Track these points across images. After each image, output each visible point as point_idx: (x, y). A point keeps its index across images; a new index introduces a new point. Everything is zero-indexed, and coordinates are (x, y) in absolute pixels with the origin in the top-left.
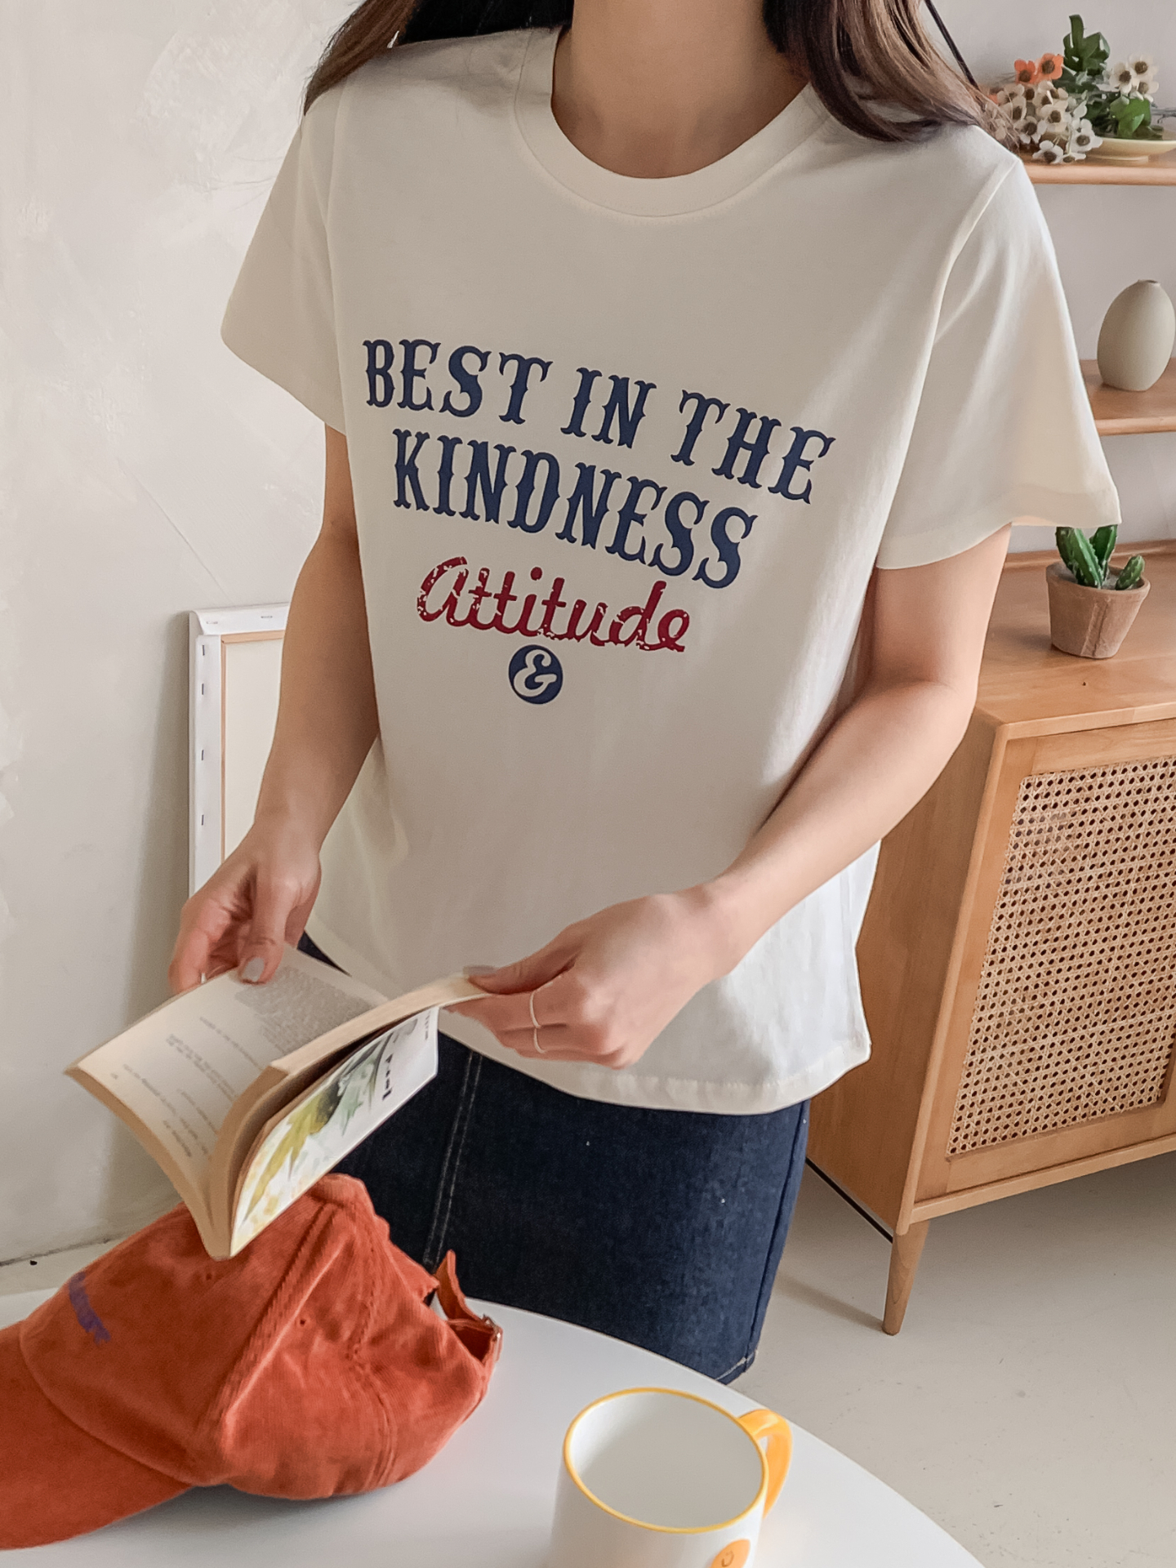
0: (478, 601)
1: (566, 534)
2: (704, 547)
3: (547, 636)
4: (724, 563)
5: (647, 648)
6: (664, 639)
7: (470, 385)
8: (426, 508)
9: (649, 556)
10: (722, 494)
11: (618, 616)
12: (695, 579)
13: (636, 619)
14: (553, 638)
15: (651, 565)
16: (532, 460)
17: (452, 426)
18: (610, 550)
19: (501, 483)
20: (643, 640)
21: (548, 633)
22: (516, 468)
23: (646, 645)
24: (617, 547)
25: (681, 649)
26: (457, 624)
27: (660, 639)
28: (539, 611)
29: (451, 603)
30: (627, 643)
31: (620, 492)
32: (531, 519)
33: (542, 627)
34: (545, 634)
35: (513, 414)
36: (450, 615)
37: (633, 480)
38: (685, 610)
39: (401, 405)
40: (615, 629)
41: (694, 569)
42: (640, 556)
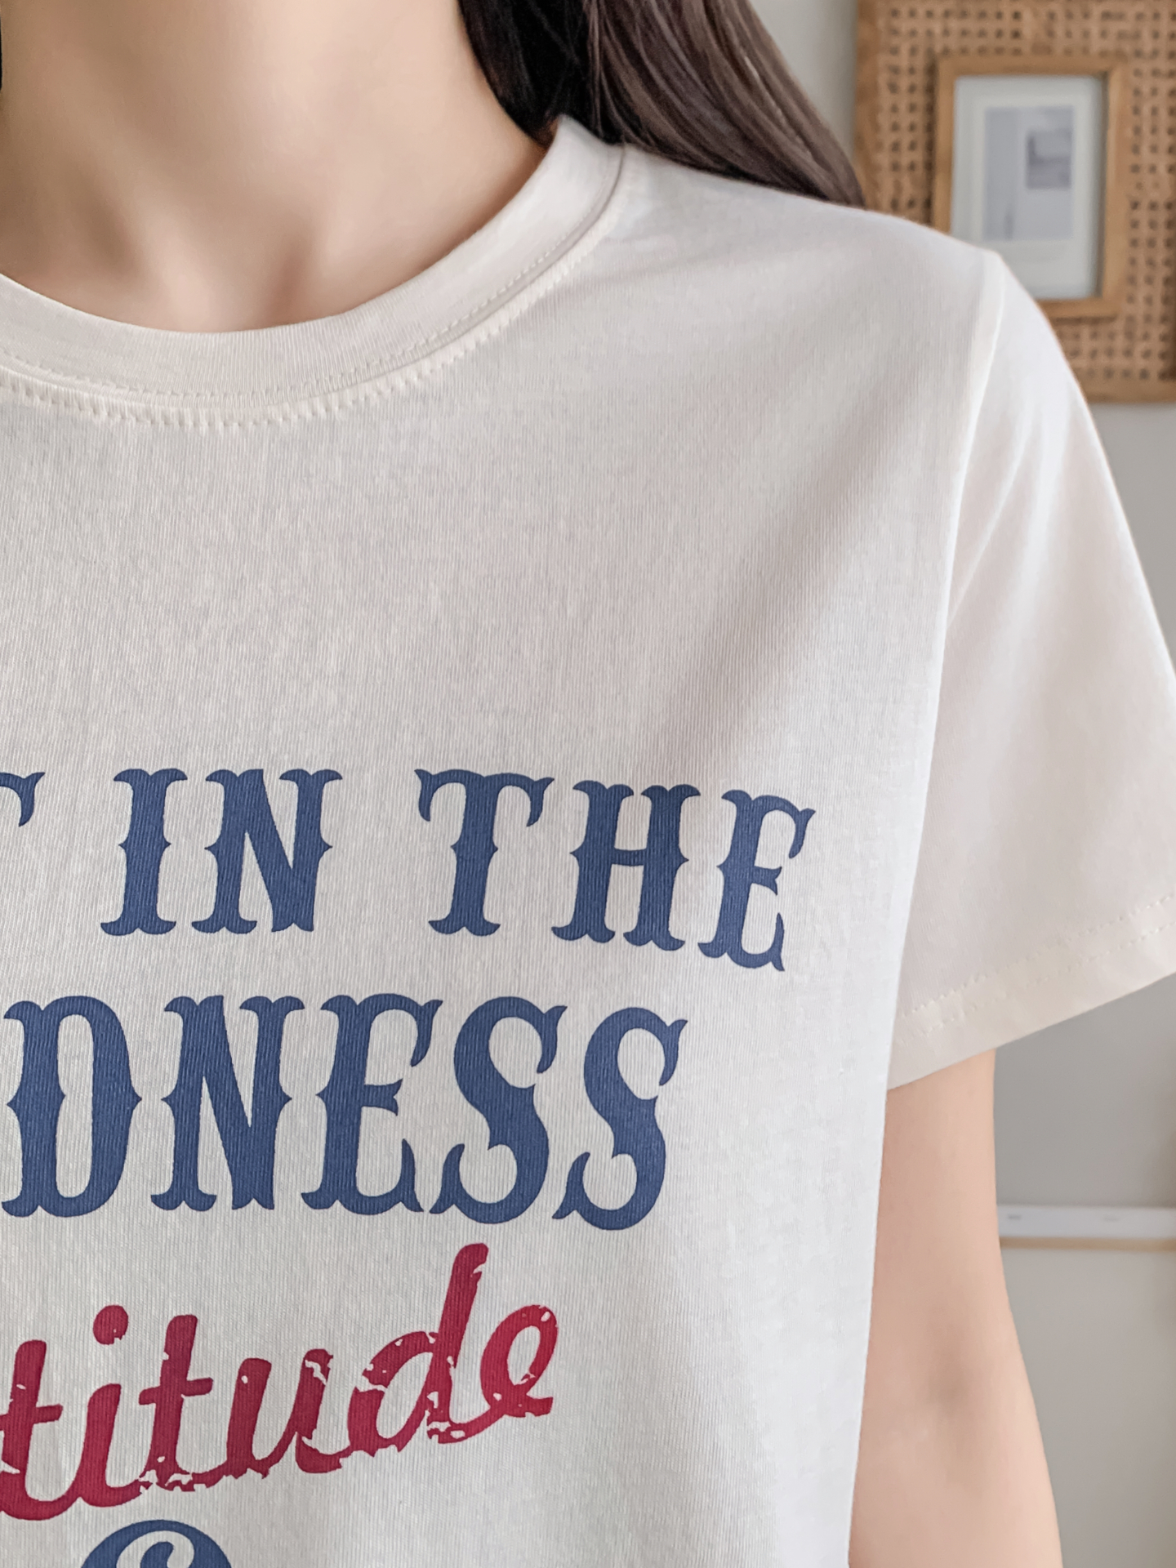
1: (182, 1193)
2: (572, 1126)
3: (171, 1487)
4: (627, 1159)
5: (457, 1434)
6: (498, 1396)
9: (428, 1188)
11: (366, 1373)
12: (560, 1214)
13: (421, 1364)
14: (188, 1488)
15: (438, 1209)
16: (39, 1023)
18: (317, 1200)
20: (445, 1417)
21: (173, 1478)
23: (455, 1427)
24: (336, 1187)
25: (544, 1410)
27: (489, 1398)
28: (133, 1428)
30: (401, 1440)
31: (310, 1046)
32: (73, 1178)
33: (151, 1464)
34: (161, 1484)
37: (339, 1004)
38: (543, 1304)
40: (364, 1408)
41: (553, 1191)
42: (404, 1193)
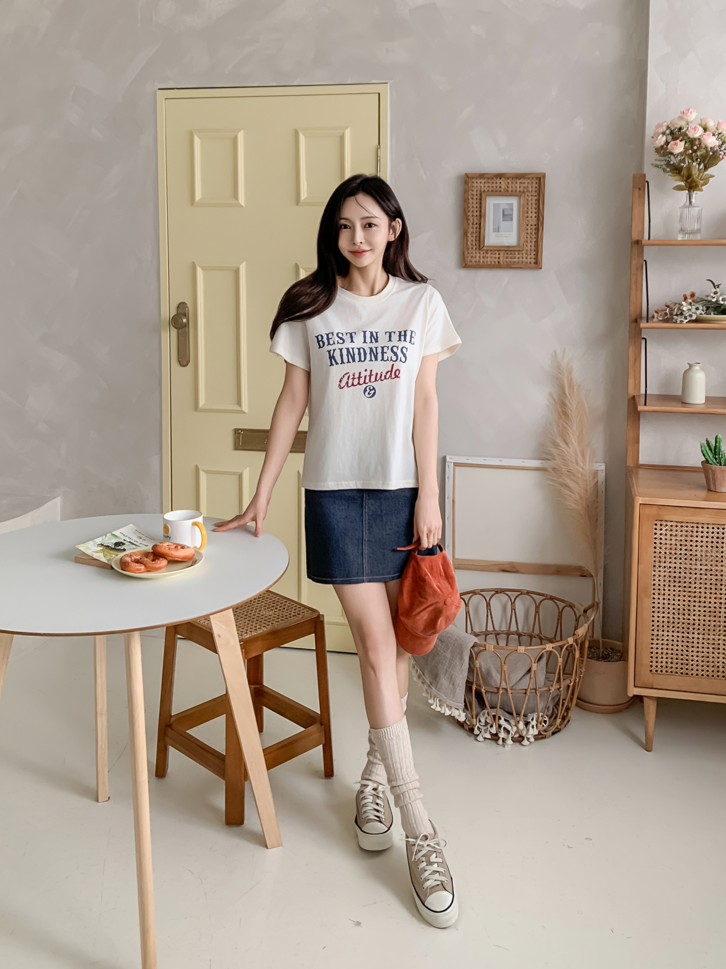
0: (353, 380)
1: (371, 360)
2: (400, 355)
4: (404, 358)
5: (392, 379)
7: (341, 339)
8: (338, 364)
10: (401, 344)
11: (385, 374)
12: (400, 362)
13: (389, 373)
15: (390, 361)
16: (359, 349)
17: (341, 346)
18: (381, 360)
19: (354, 354)
20: (391, 377)
21: (371, 382)
22: (356, 352)
24: (383, 359)
25: (399, 377)
26: (349, 387)
27: (396, 376)
28: (368, 378)
29: (347, 383)
30: (388, 379)
31: (379, 350)
32: (363, 359)
33: (369, 381)
35: (352, 341)
36: (347, 385)
37: (381, 347)
38: (399, 369)
39: (328, 345)
40: (385, 376)
41: (399, 360)
42: (388, 360)
